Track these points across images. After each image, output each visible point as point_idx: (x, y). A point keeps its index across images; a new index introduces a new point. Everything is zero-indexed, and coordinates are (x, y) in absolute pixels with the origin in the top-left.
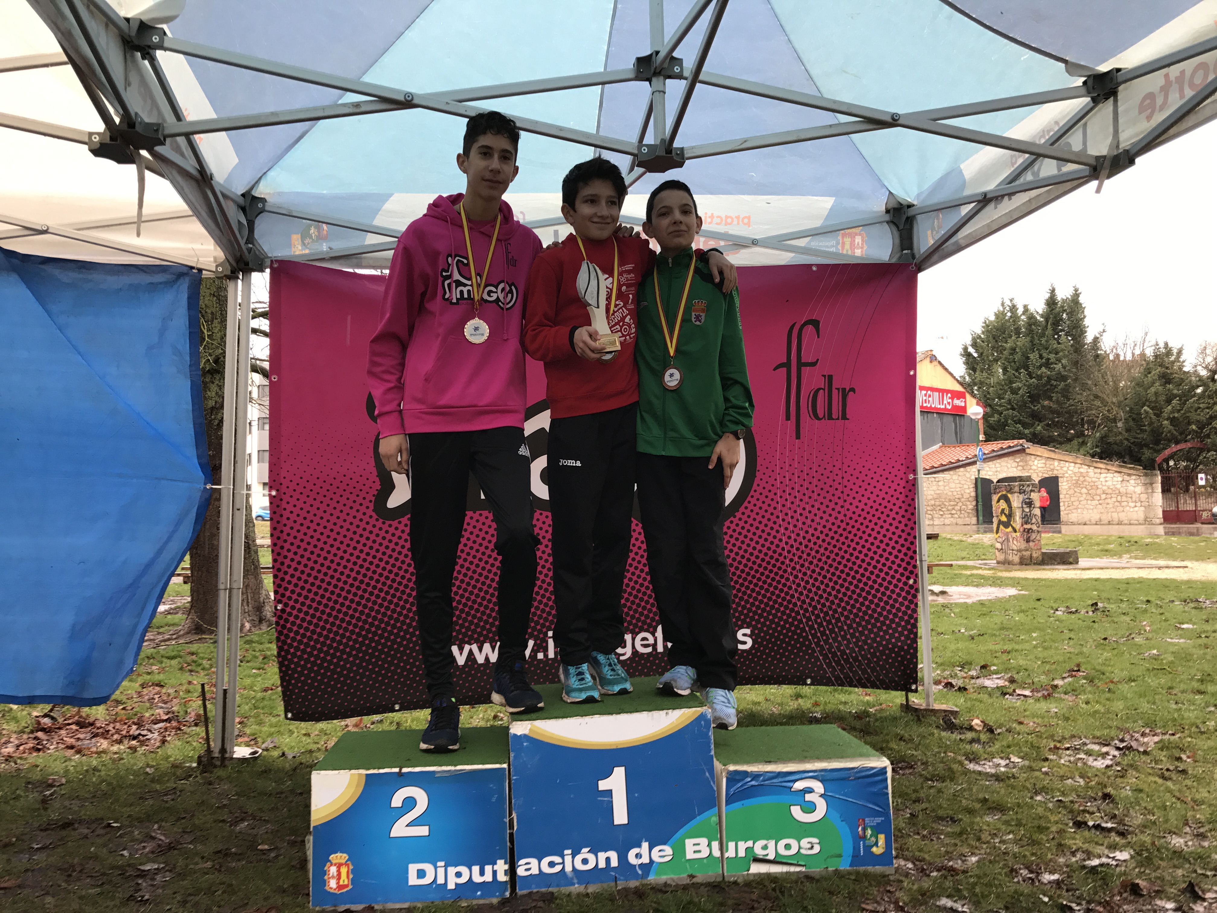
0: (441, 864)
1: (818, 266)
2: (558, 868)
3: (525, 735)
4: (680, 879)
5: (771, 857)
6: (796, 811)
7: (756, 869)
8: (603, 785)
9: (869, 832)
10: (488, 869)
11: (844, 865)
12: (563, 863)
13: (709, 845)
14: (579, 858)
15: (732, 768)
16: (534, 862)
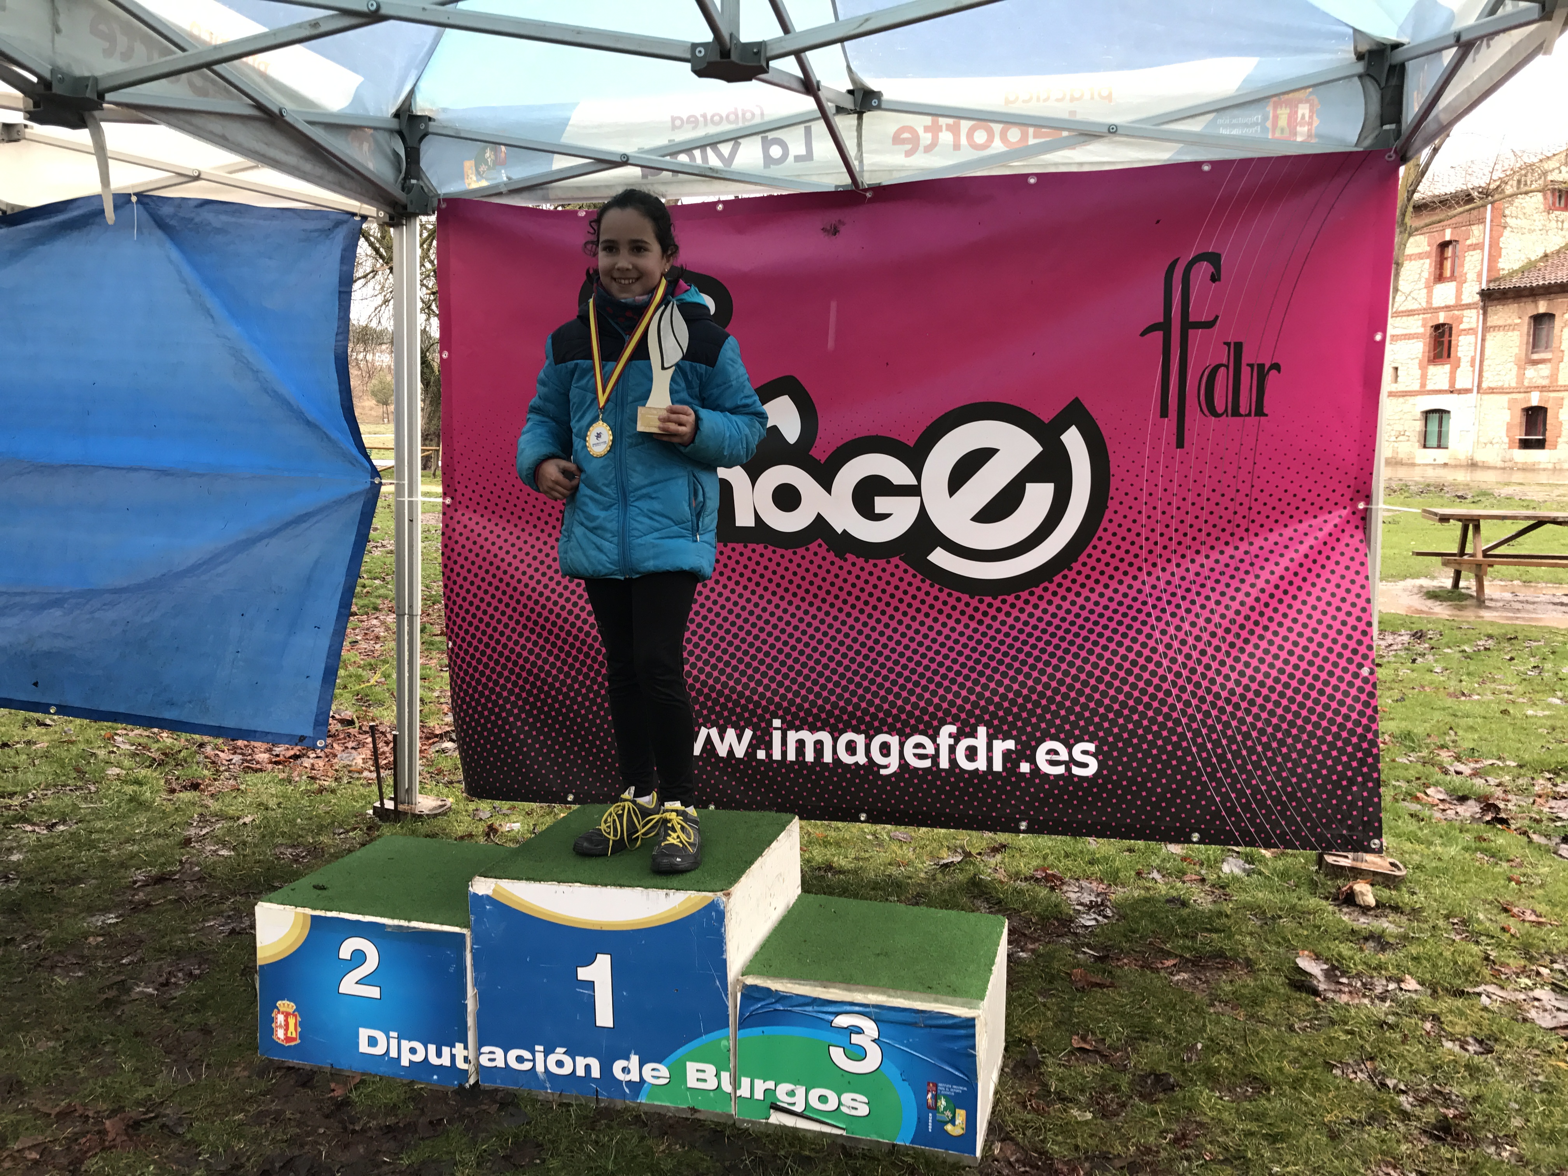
0: (394, 1034)
1: (1213, 163)
2: (527, 1066)
3: (488, 896)
4: (678, 1109)
5: (799, 1108)
6: (837, 1054)
7: (776, 1118)
8: (583, 973)
9: (942, 1103)
10: (446, 1050)
11: (903, 1139)
12: (534, 1060)
13: (717, 1075)
14: (552, 1059)
15: (750, 981)
16: (499, 1052)
